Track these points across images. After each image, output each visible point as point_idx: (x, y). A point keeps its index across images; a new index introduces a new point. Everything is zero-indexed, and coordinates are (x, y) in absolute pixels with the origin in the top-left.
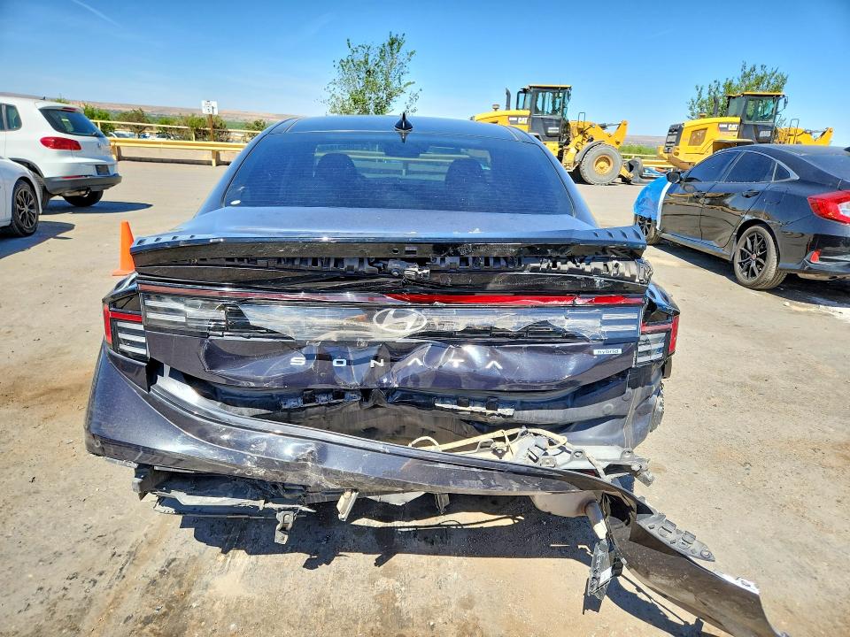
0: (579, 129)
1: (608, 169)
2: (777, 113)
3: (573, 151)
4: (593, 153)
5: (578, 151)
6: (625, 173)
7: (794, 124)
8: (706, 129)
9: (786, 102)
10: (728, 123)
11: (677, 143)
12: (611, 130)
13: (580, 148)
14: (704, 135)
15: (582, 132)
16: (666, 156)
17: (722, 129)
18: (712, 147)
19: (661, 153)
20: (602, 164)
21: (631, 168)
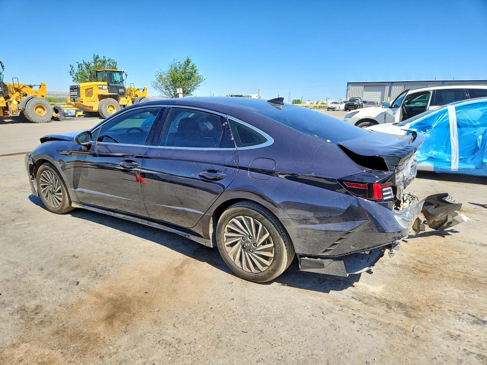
0: (15, 89)
1: (44, 113)
2: (123, 80)
3: (15, 102)
4: (31, 103)
5: (19, 103)
6: (55, 115)
7: (132, 85)
8: (92, 88)
9: (126, 75)
10: (102, 85)
11: (79, 95)
12: (36, 89)
13: (19, 100)
14: (92, 91)
15: (18, 90)
16: (73, 103)
17: (100, 88)
18: (98, 98)
19: (69, 101)
20: (39, 109)
21: (56, 111)
